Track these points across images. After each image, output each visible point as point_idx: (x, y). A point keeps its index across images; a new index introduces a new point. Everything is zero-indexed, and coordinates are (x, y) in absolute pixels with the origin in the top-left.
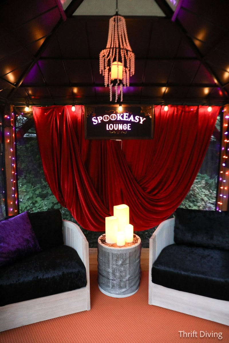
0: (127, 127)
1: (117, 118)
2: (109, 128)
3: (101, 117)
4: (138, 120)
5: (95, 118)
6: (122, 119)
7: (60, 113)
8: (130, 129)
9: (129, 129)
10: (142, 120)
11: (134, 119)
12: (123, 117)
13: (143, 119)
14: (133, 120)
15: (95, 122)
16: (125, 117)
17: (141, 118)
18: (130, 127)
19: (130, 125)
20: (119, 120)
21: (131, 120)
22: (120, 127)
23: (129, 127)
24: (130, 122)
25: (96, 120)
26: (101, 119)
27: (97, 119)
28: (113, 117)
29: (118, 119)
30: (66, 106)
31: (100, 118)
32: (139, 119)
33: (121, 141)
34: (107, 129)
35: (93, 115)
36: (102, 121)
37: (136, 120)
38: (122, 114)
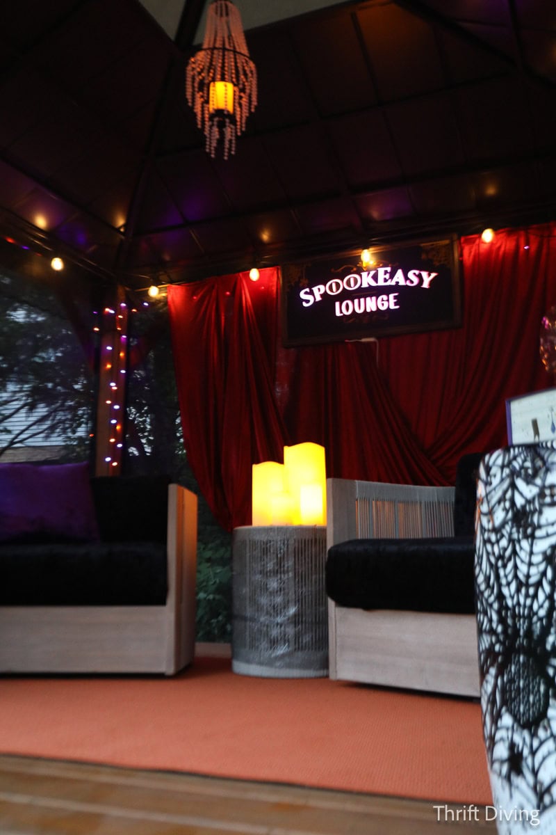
0: (388, 303)
1: (361, 285)
2: (341, 312)
3: (322, 287)
4: (416, 281)
5: (307, 290)
6: (373, 284)
7: (228, 293)
8: (397, 307)
9: (392, 307)
10: (427, 279)
11: (406, 278)
12: (375, 278)
13: (429, 275)
14: (402, 282)
15: (308, 301)
16: (381, 276)
17: (424, 274)
18: (395, 301)
19: (395, 297)
20: (367, 286)
21: (397, 283)
22: (371, 304)
23: (392, 301)
24: (396, 288)
25: (310, 297)
26: (322, 291)
27: (311, 293)
28: (352, 282)
29: (365, 285)
30: (241, 275)
31: (319, 290)
32: (420, 277)
33: (375, 343)
34: (338, 314)
35: (301, 285)
36: (324, 295)
37: (412, 282)
38: (372, 273)
